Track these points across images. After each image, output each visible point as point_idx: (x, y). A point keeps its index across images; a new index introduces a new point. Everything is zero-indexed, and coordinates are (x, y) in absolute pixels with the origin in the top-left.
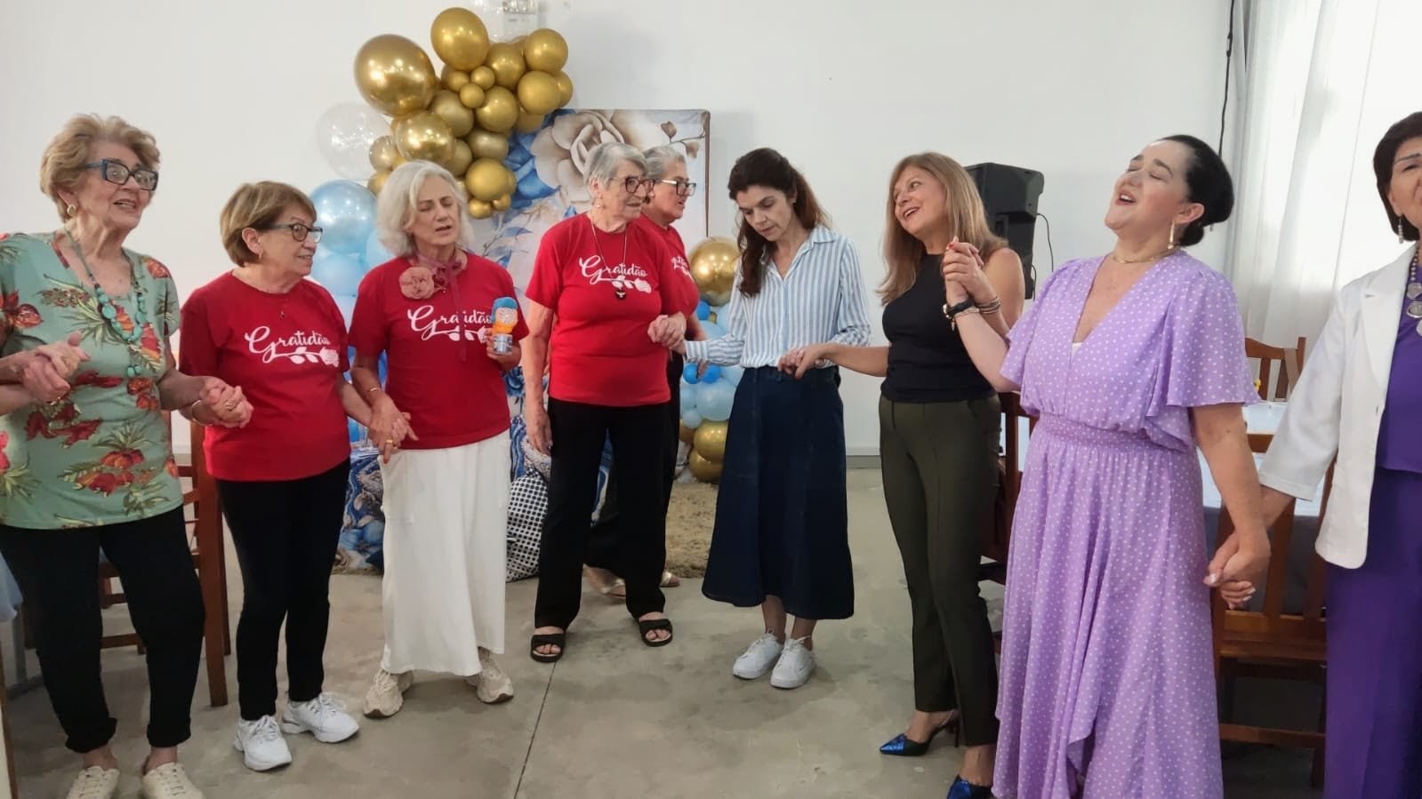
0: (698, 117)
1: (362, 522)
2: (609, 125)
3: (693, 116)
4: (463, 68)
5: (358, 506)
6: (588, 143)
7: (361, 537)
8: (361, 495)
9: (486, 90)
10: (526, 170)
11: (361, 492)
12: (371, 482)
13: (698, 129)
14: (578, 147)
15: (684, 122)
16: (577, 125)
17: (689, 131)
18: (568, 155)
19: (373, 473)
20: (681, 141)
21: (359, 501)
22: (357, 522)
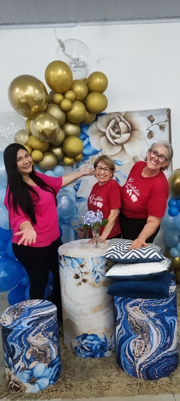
0: (165, 112)
1: (31, 366)
2: (123, 119)
3: (162, 112)
4: (60, 91)
5: (28, 356)
6: (114, 128)
7: (31, 375)
8: (30, 350)
9: (73, 101)
10: (86, 142)
11: (30, 348)
12: (35, 341)
13: (165, 117)
14: (109, 130)
15: (158, 115)
16: (108, 120)
17: (161, 119)
18: (104, 134)
19: (36, 335)
20: (157, 124)
21: (29, 353)
22: (29, 366)
